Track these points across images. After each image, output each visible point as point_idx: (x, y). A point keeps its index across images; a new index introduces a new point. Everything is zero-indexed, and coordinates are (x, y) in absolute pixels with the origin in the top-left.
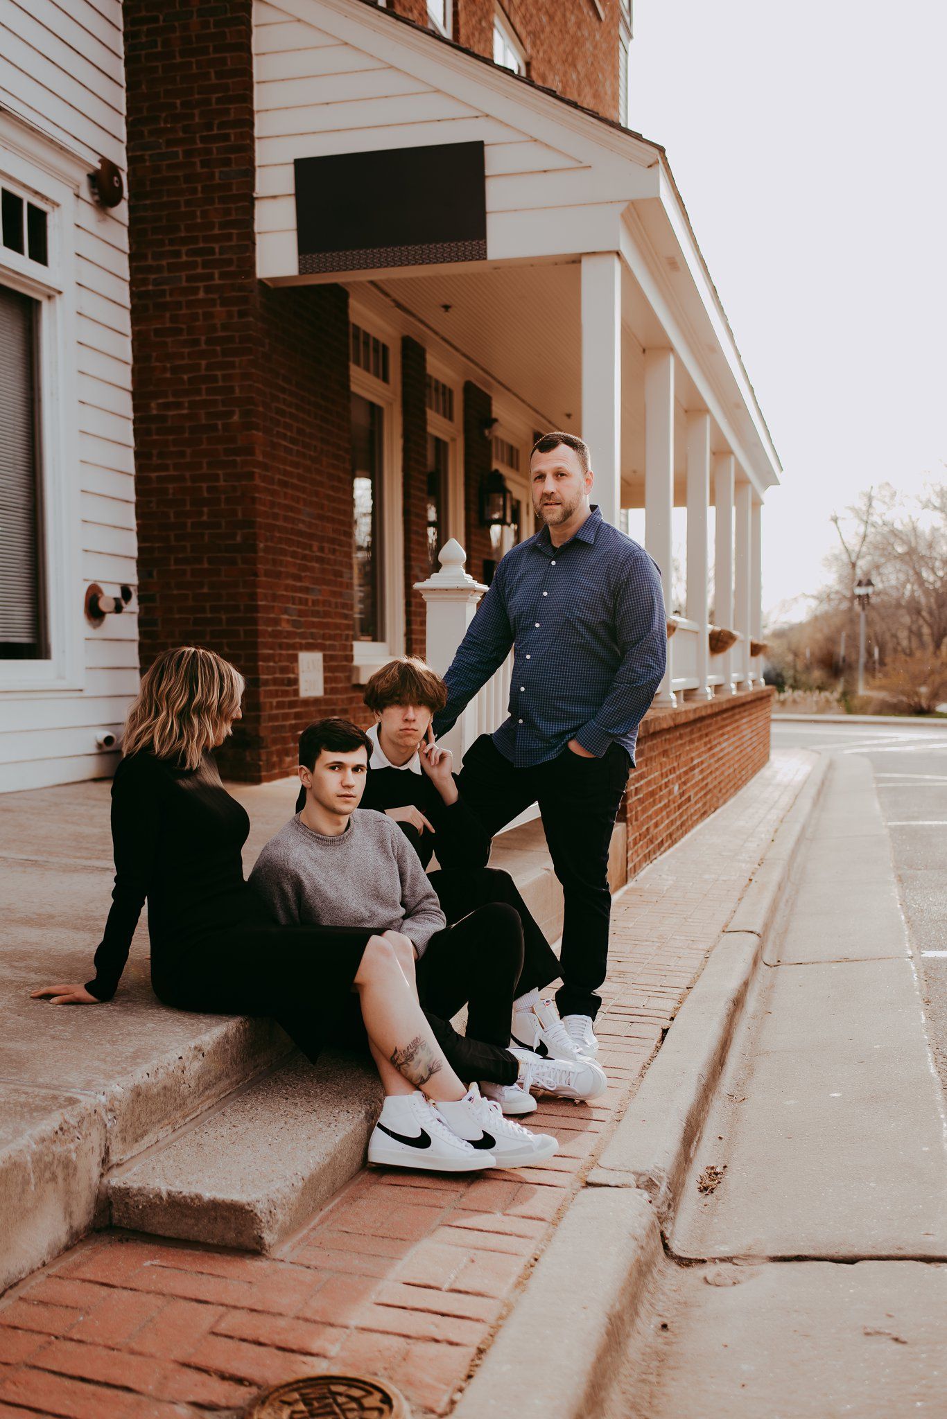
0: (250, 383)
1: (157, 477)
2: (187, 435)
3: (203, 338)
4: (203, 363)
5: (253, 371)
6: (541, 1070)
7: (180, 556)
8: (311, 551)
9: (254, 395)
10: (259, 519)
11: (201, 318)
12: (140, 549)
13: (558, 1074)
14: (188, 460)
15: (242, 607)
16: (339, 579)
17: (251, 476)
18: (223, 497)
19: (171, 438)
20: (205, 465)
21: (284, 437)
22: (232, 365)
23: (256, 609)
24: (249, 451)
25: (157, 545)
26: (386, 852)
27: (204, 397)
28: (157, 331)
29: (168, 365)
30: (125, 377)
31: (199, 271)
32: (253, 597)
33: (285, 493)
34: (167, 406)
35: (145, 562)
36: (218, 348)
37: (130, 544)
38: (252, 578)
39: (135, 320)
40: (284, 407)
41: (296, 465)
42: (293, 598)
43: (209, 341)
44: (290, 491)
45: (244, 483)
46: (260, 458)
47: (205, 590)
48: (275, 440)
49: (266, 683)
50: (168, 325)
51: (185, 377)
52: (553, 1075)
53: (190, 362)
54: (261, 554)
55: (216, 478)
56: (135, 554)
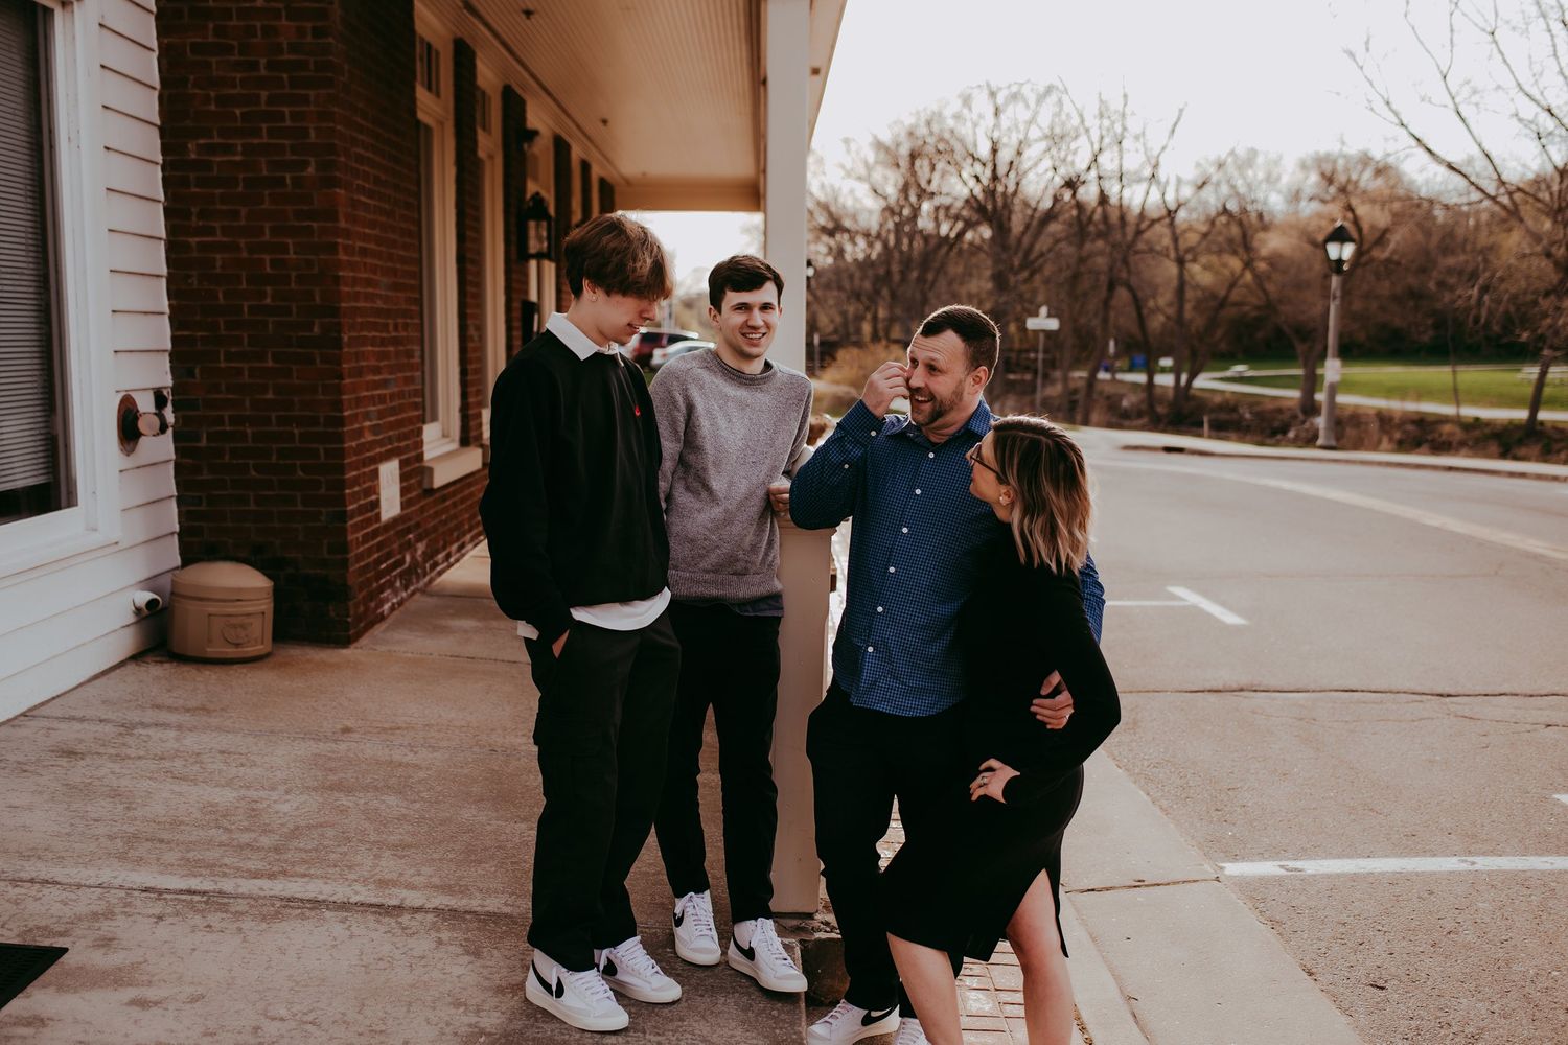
0: (332, 125)
1: (198, 243)
2: (240, 189)
3: (263, 61)
4: (264, 94)
5: (336, 109)
7: (233, 350)
8: (388, 332)
9: (336, 142)
10: (343, 305)
11: (259, 33)
12: (174, 339)
14: (243, 222)
15: (322, 420)
16: (411, 361)
17: (333, 247)
18: (293, 274)
19: (218, 191)
20: (267, 231)
21: (361, 190)
22: (305, 100)
23: (341, 422)
24: (332, 215)
25: (199, 334)
27: (265, 141)
28: (195, 47)
29: (213, 94)
30: (149, 106)
32: (338, 405)
33: (365, 264)
34: (212, 149)
35: (181, 356)
36: (285, 76)
37: (161, 335)
38: (336, 381)
39: (163, 30)
40: (361, 151)
41: (373, 224)
42: (373, 397)
43: (270, 66)
44: (369, 261)
45: (322, 257)
46: (343, 224)
47: (270, 396)
48: (356, 197)
49: (353, 514)
50: (210, 40)
51: (238, 112)
53: (244, 92)
54: (346, 350)
55: (284, 249)
56: (169, 346)
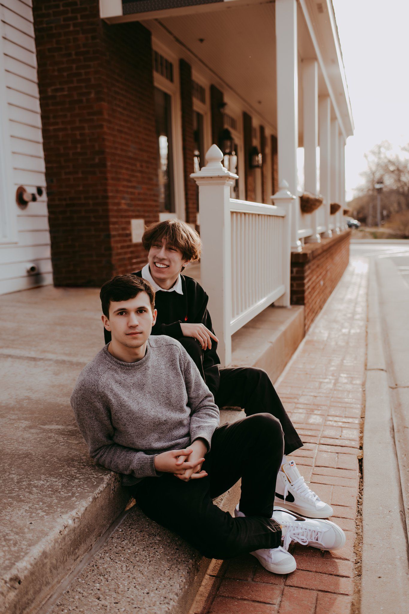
0: (99, 76)
1: (53, 129)
2: (67, 106)
3: (73, 52)
4: (74, 66)
5: (100, 69)
6: (296, 531)
7: (67, 171)
8: (136, 167)
9: (102, 83)
10: (107, 150)
11: (72, 41)
12: (46, 168)
13: (309, 534)
14: (69, 119)
15: (100, 197)
16: (151, 182)
17: (101, 126)
18: (88, 138)
19: (59, 107)
20: (77, 121)
21: (118, 106)
22: (90, 66)
23: (107, 198)
24: (100, 113)
25: (55, 165)
26: (175, 369)
27: (75, 85)
28: (49, 50)
29: (56, 68)
30: (33, 75)
31: (70, 15)
32: (106, 191)
33: (121, 136)
34: (56, 90)
35: (49, 174)
36: (82, 58)
37: (41, 166)
38: (105, 181)
39: (37, 44)
40: (118, 90)
41: (126, 121)
42: (127, 191)
43: (77, 54)
44: (123, 136)
45: (98, 130)
46: (106, 117)
47: (81, 188)
48: (114, 108)
49: (114, 236)
50: (55, 46)
51: (65, 74)
52: (305, 535)
53: (67, 66)
54: (109, 169)
55: (84, 128)
56: (44, 170)
